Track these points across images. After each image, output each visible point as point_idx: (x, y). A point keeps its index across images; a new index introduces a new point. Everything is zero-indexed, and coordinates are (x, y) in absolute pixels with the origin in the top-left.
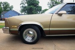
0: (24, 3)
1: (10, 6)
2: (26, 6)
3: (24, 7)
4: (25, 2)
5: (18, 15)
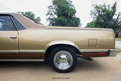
4: (53, 11)
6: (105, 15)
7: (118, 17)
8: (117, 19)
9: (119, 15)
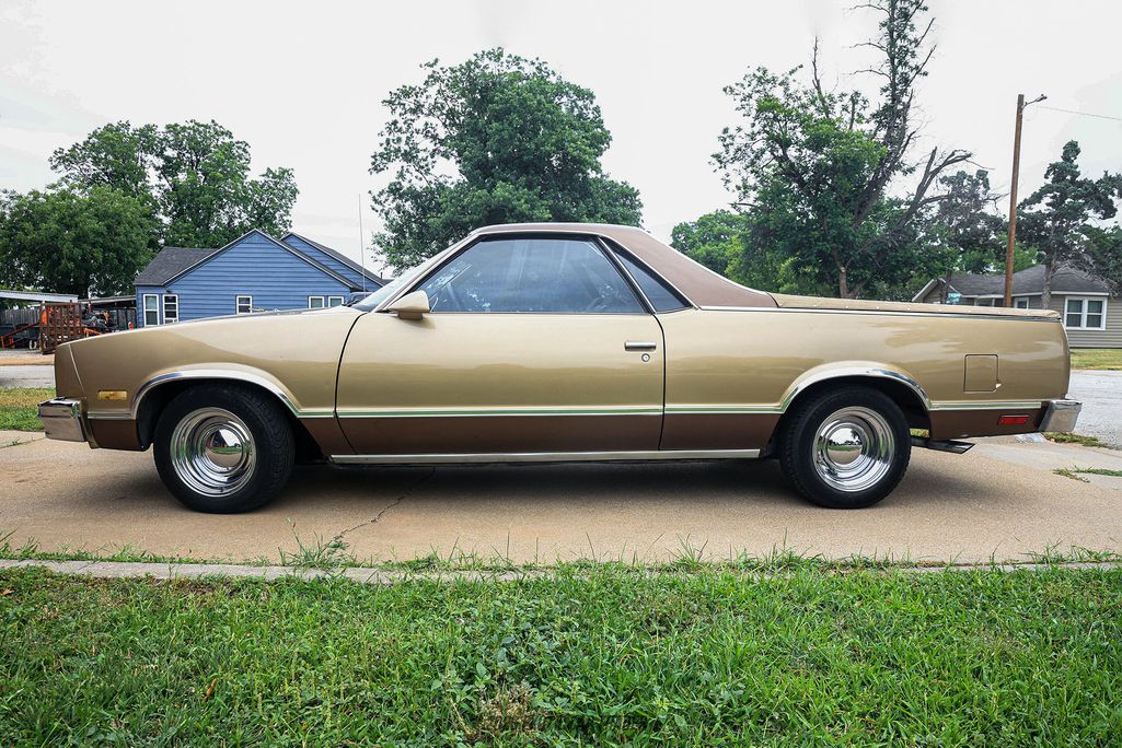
0: (426, 144)
1: (254, 174)
2: (441, 187)
3: (413, 195)
4: (428, 132)
5: (343, 293)
6: (832, 171)
7: (922, 188)
8: (917, 202)
9: (930, 174)
